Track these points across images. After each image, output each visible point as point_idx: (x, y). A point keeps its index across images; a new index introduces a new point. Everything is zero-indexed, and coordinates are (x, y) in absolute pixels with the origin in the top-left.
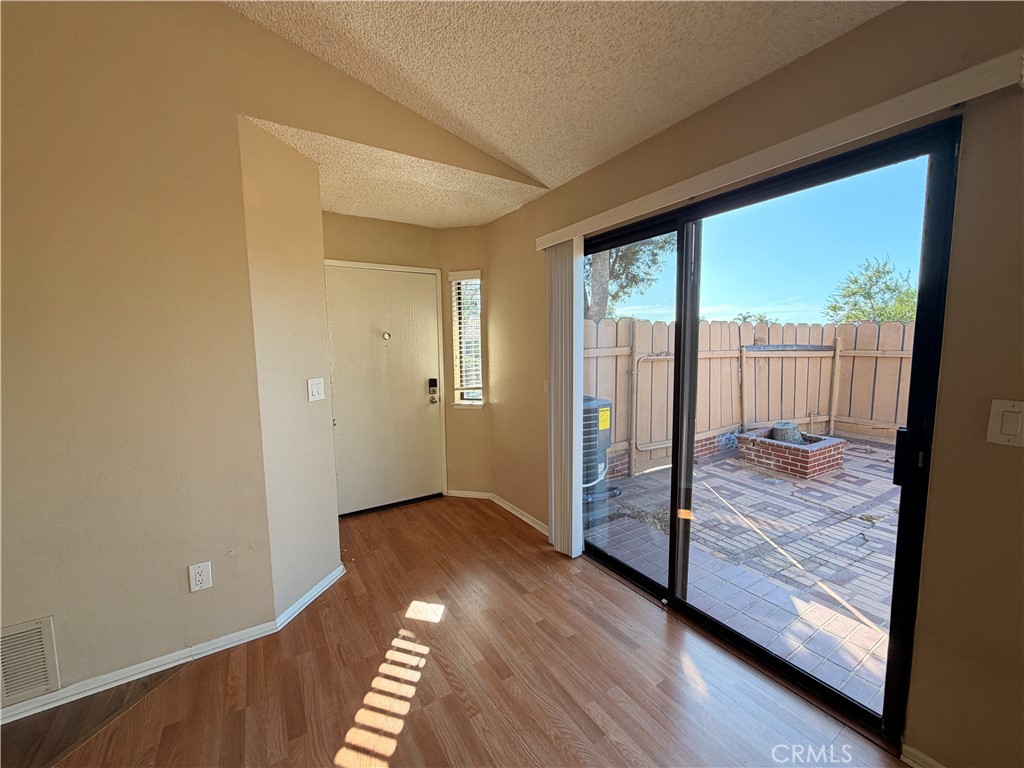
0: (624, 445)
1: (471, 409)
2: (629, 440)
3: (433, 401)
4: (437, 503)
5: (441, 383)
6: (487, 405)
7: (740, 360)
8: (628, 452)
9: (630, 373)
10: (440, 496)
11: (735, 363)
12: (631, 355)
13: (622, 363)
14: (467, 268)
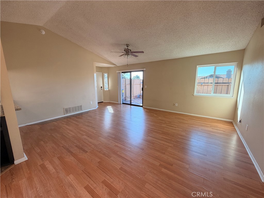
0: (125, 96)
1: (107, 90)
2: (126, 95)
3: (102, 89)
4: (102, 103)
5: (102, 87)
6: (109, 90)
7: (140, 84)
8: (125, 97)
9: (125, 86)
10: (103, 102)
11: (139, 85)
12: (125, 84)
13: (124, 85)
14: (106, 73)
